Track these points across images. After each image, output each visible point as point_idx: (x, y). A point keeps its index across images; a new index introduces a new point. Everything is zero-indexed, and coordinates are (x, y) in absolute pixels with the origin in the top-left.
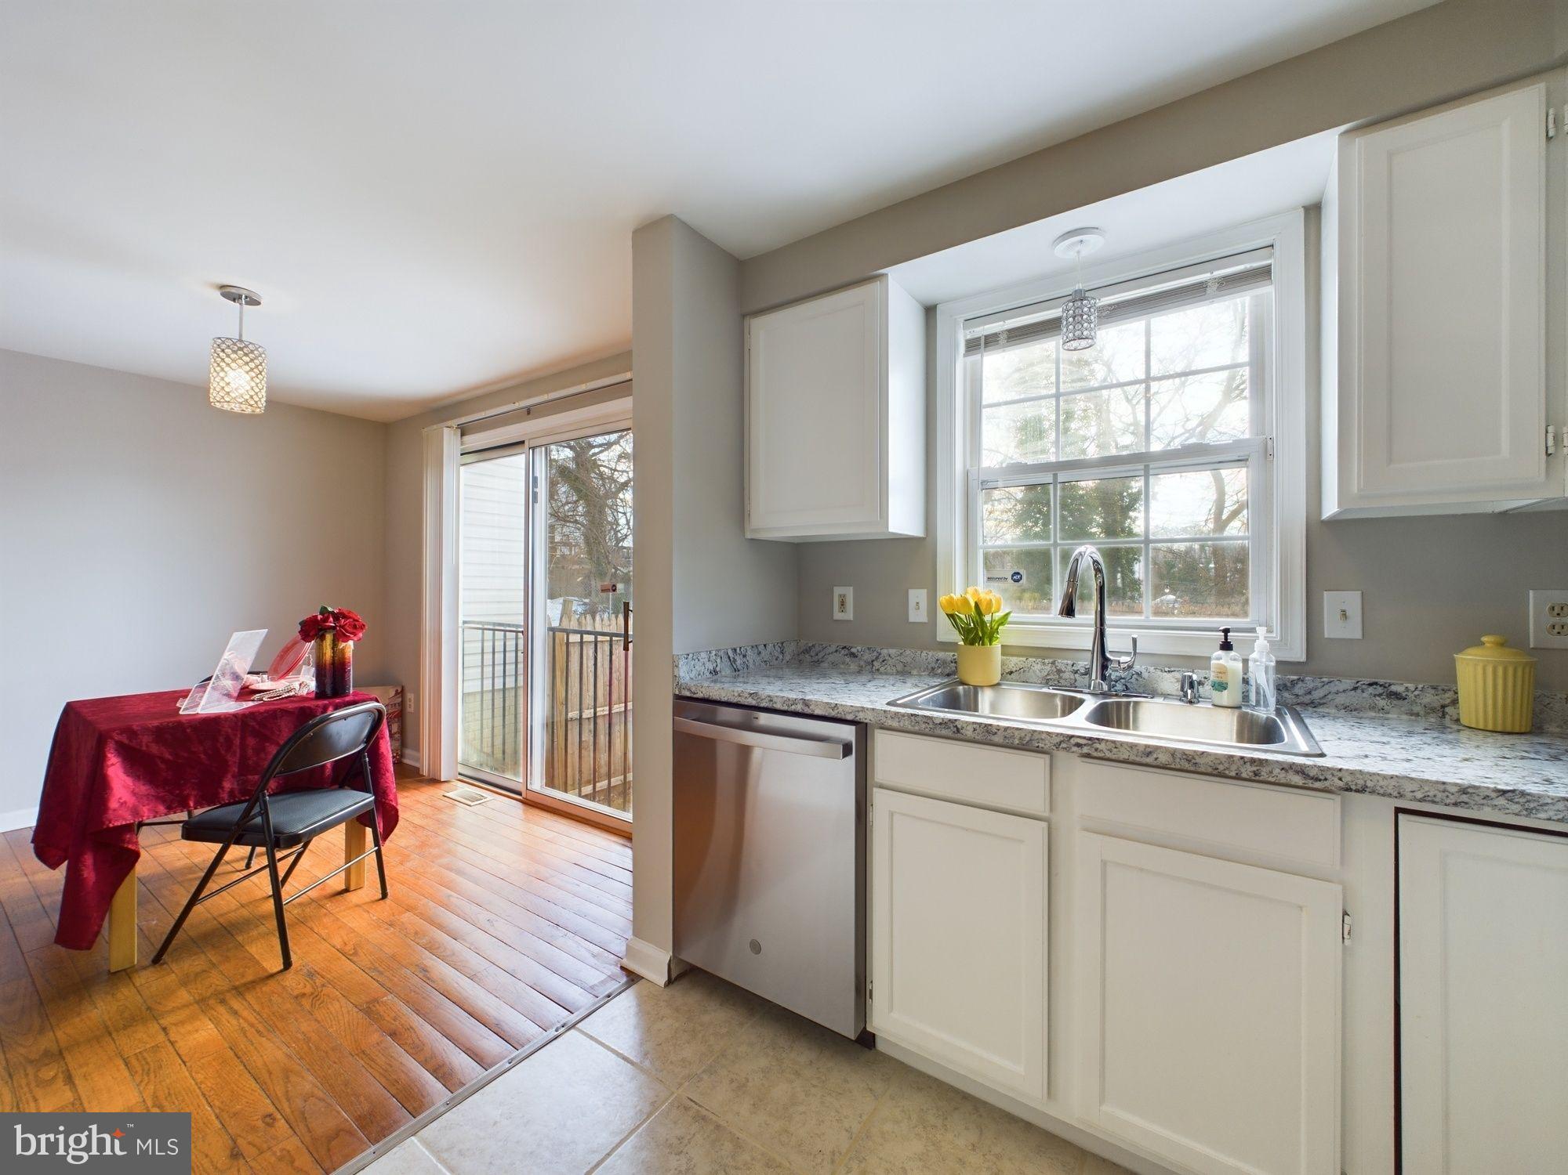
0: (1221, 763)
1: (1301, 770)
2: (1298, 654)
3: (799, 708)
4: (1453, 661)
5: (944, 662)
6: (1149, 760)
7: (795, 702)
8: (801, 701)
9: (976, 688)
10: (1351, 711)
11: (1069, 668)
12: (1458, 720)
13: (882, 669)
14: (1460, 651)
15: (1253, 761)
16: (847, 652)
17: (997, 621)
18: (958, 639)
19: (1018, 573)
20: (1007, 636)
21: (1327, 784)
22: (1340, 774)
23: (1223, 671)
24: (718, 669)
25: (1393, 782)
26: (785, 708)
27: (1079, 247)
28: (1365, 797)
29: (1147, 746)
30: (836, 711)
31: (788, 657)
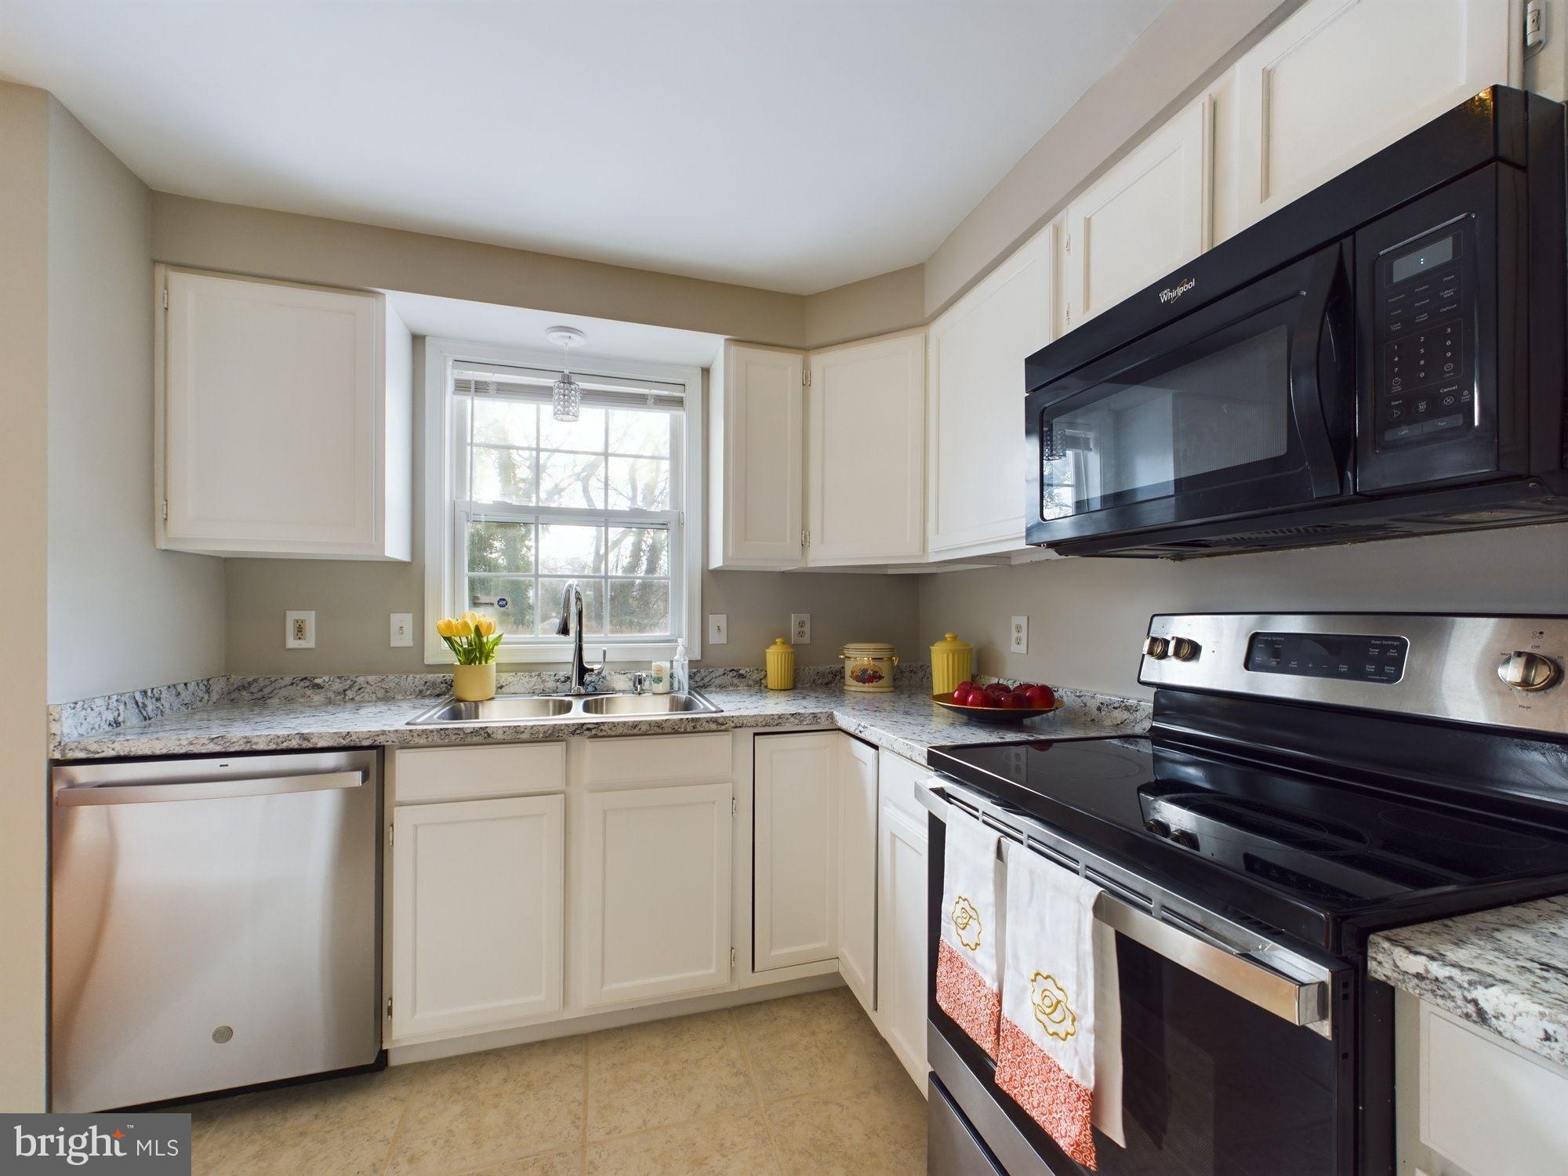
0: (676, 724)
1: (715, 721)
2: (697, 656)
3: (294, 744)
4: (765, 653)
5: (434, 684)
6: (636, 731)
7: (288, 738)
8: (298, 736)
9: (476, 703)
10: (722, 687)
11: (553, 678)
12: (767, 686)
13: (358, 698)
14: (768, 648)
15: (693, 719)
16: (308, 683)
17: (492, 642)
18: (453, 659)
19: (504, 600)
20: (499, 656)
21: (727, 726)
22: (732, 719)
23: (660, 670)
24: (120, 719)
25: (754, 719)
26: (273, 747)
27: (567, 341)
28: (743, 729)
29: (634, 722)
30: (349, 740)
31: (215, 697)
